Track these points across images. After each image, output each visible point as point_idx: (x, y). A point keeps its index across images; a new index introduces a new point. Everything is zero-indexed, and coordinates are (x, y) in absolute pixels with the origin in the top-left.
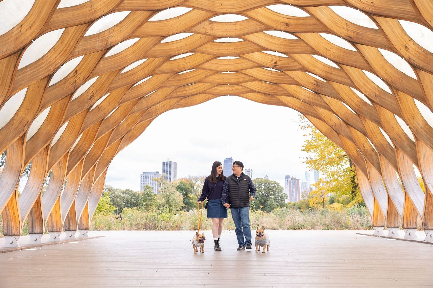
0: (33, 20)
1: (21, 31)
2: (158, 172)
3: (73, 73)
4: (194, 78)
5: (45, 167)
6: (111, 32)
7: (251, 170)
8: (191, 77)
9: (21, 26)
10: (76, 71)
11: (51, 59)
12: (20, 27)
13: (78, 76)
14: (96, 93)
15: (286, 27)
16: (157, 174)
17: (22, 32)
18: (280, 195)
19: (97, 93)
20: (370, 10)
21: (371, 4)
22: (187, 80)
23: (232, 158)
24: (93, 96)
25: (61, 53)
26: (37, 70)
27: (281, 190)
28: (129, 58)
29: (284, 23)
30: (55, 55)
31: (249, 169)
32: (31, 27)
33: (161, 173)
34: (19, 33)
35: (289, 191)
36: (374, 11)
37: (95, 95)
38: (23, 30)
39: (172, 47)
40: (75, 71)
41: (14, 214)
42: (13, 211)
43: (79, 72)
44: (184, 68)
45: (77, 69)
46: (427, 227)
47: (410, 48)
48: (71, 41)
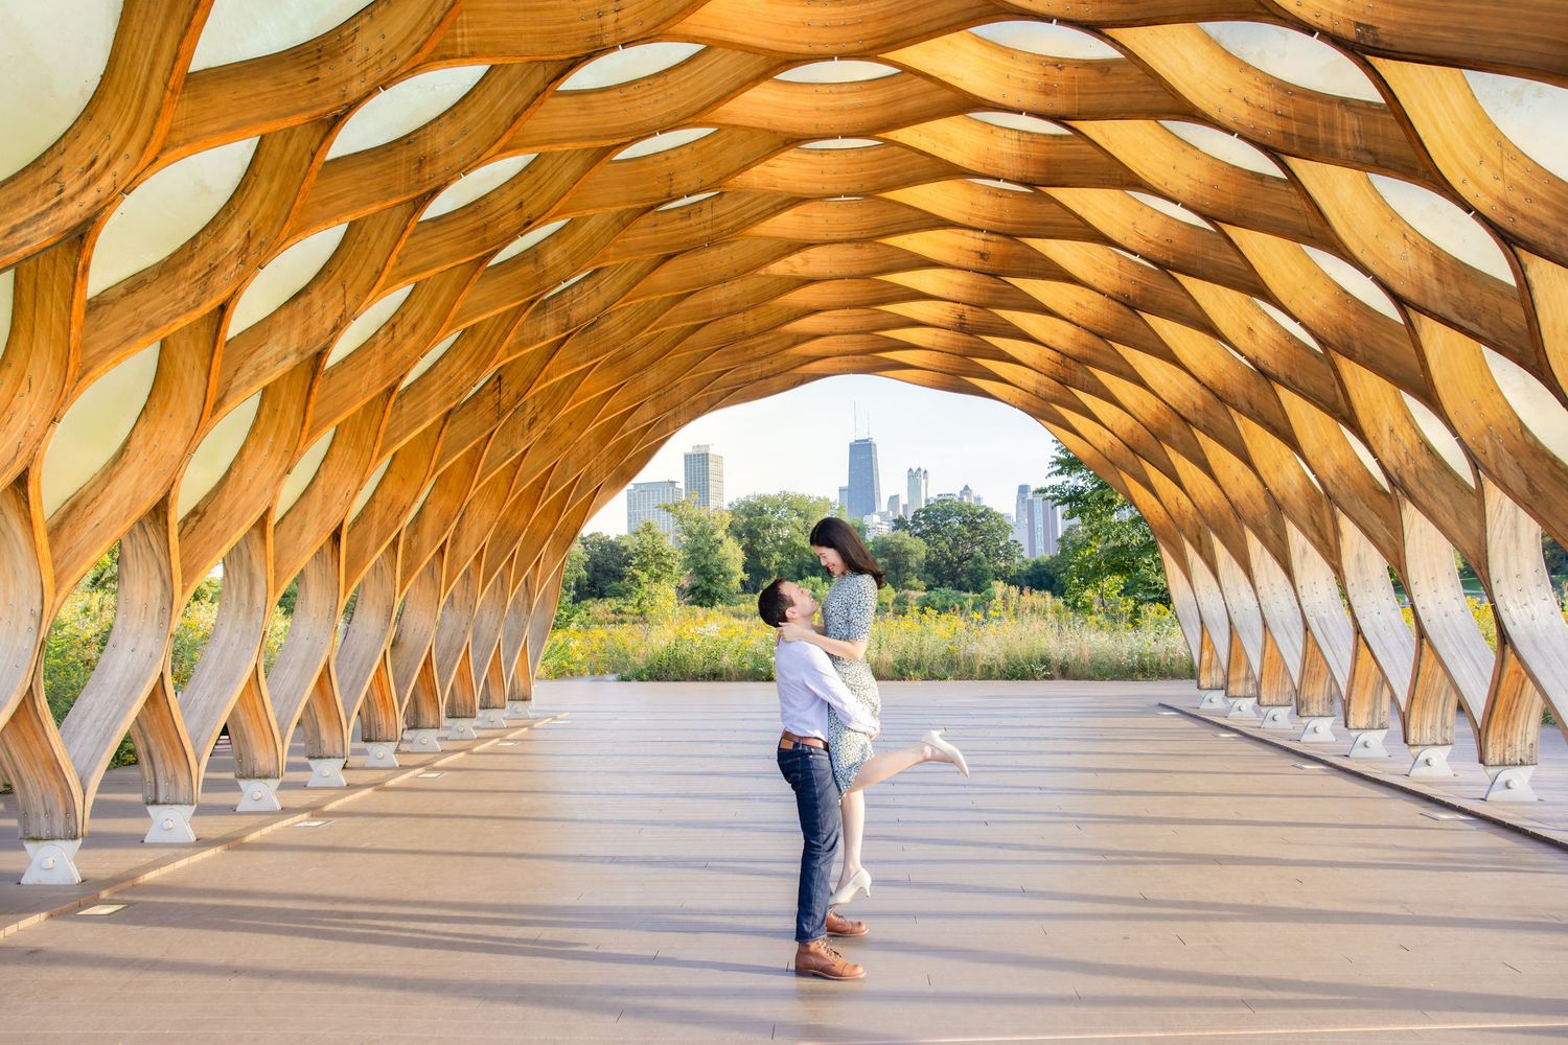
0: (419, 315)
1: (393, 338)
2: (673, 483)
3: (492, 382)
4: (765, 346)
5: (438, 586)
6: (575, 293)
7: (925, 472)
8: (758, 345)
9: (394, 326)
10: (500, 378)
11: (451, 371)
12: (390, 330)
13: (505, 390)
14: (542, 411)
15: (982, 261)
16: (671, 488)
17: (396, 340)
18: (1002, 544)
19: (544, 413)
20: (1164, 258)
21: (1167, 244)
22: (749, 352)
23: (874, 441)
24: (535, 418)
25: (472, 360)
26: (423, 401)
27: (1006, 529)
28: (615, 334)
29: (976, 252)
30: (459, 363)
31: (919, 469)
32: (414, 327)
33: (681, 485)
34: (390, 345)
35: (1027, 527)
36: (1172, 261)
37: (539, 418)
38: (398, 336)
39: (714, 299)
40: (497, 376)
41: (384, 698)
42: (382, 691)
43: (505, 381)
44: (743, 333)
45: (501, 373)
46: (1307, 710)
47: (1259, 333)
48: (494, 334)
